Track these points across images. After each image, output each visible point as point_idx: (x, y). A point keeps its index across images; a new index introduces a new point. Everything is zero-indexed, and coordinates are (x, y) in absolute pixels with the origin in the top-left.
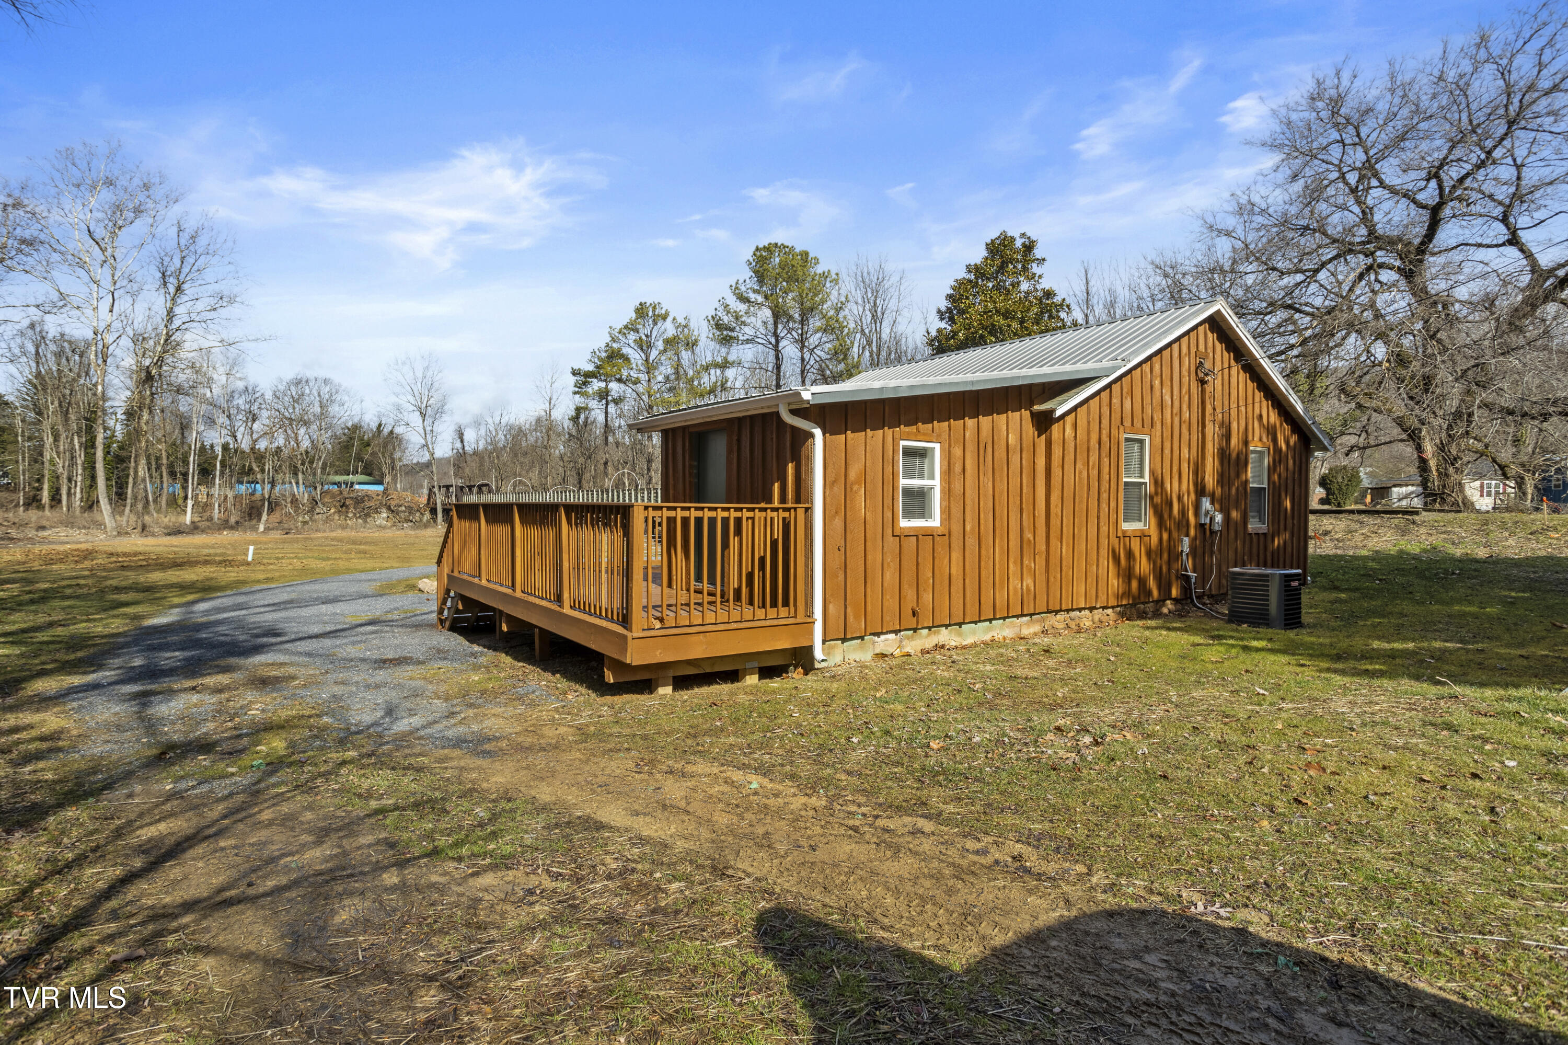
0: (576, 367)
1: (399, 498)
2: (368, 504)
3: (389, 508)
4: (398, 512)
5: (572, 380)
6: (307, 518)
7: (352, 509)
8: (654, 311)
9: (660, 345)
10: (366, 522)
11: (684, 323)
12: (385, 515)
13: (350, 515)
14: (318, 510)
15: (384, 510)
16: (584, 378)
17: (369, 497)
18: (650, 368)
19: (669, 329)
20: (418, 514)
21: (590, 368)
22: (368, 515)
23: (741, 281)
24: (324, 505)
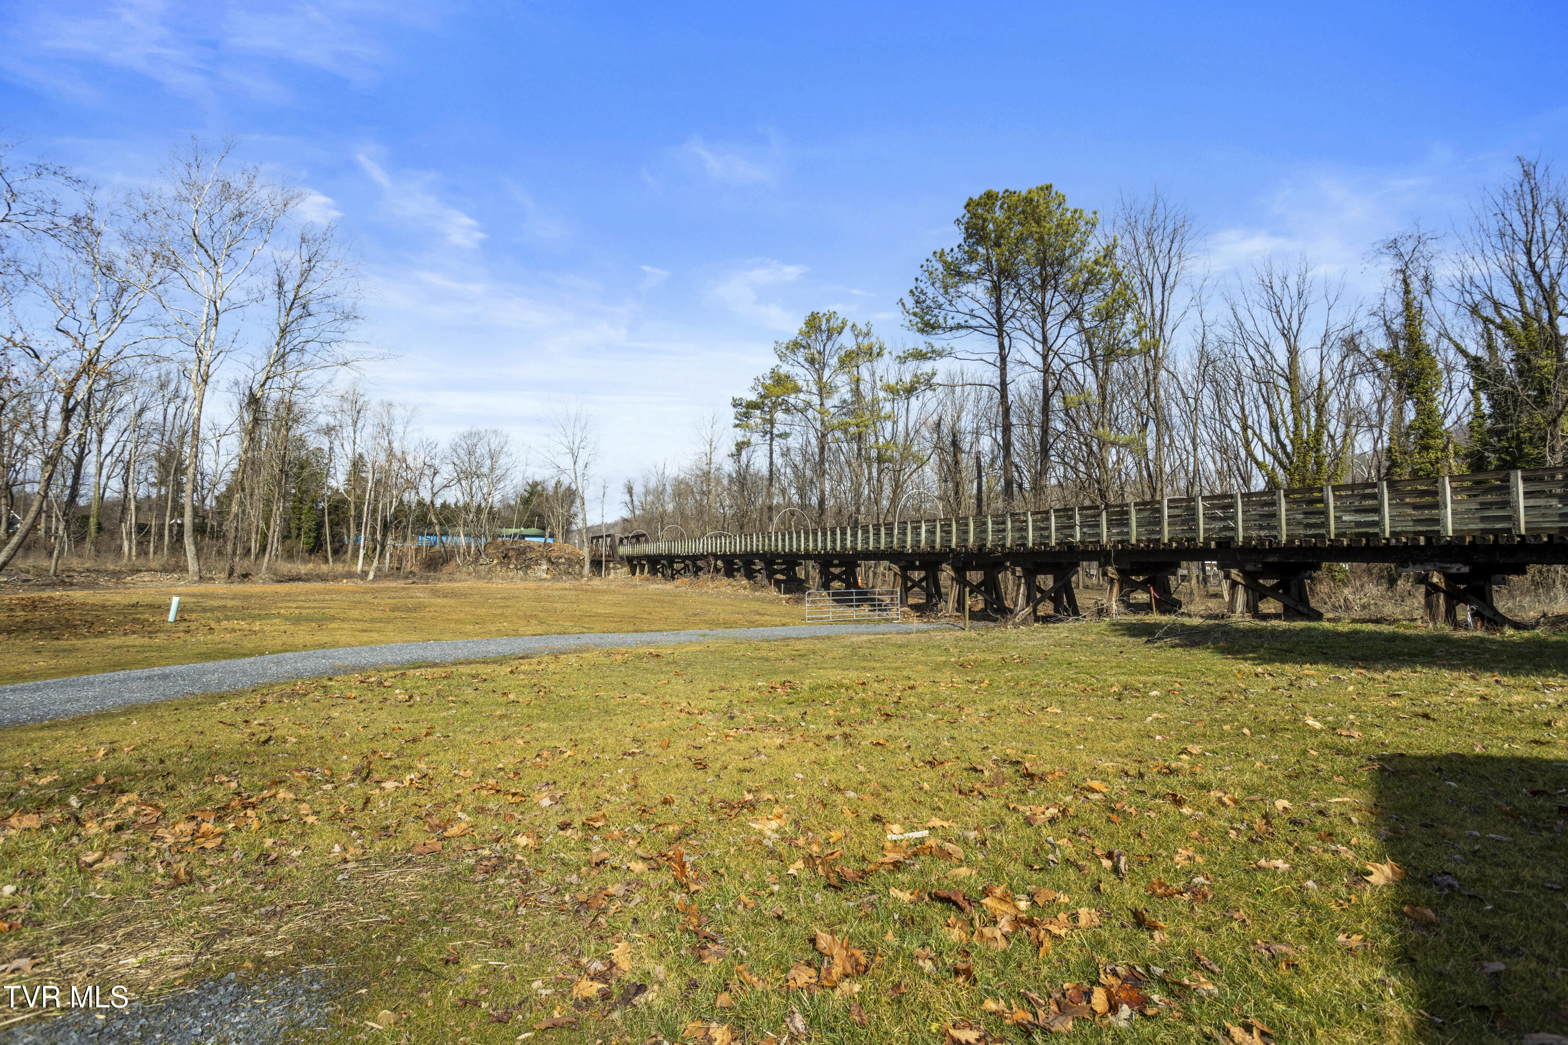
0: (737, 396)
1: (560, 550)
2: (529, 555)
3: (549, 560)
4: (558, 564)
5: (732, 411)
6: (471, 568)
7: (513, 561)
8: (828, 321)
9: (834, 361)
10: (525, 573)
11: (864, 330)
12: (545, 567)
13: (512, 566)
14: (481, 561)
15: (544, 562)
16: (745, 410)
17: (531, 548)
18: (824, 390)
19: (847, 341)
20: (577, 567)
21: (753, 397)
22: (528, 567)
23: (947, 250)
24: (487, 556)
